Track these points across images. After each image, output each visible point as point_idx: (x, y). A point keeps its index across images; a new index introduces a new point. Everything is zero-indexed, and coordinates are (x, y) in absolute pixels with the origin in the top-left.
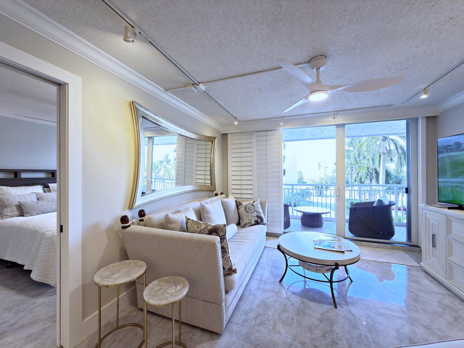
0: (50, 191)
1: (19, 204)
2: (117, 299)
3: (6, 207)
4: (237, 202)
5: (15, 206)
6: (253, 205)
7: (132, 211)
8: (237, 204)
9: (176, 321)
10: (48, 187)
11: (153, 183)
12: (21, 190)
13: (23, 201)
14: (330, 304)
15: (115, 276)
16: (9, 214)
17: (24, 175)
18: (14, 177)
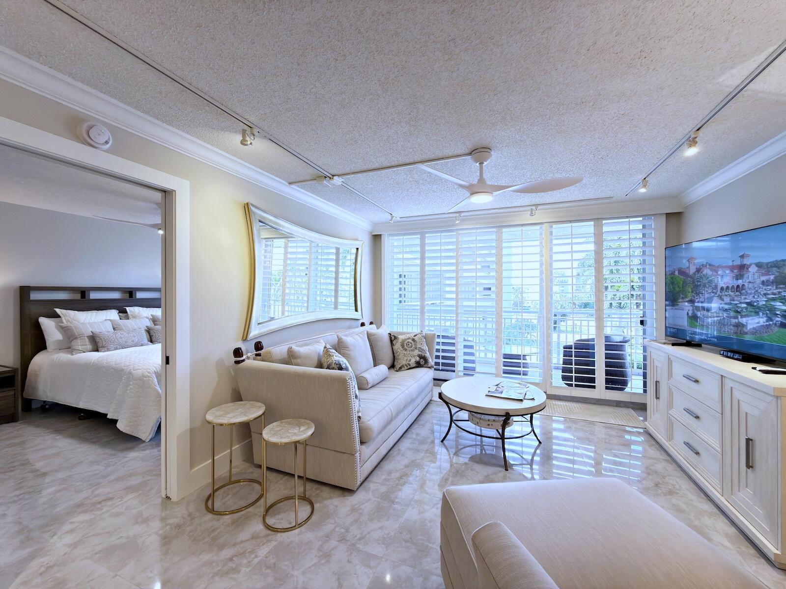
0: (127, 318)
1: (91, 334)
2: (229, 451)
3: (76, 338)
4: (390, 334)
5: (87, 337)
6: (413, 340)
7: (247, 343)
8: (391, 338)
9: (299, 477)
10: (125, 312)
11: (272, 307)
12: (91, 315)
13: (97, 330)
14: (500, 466)
15: (230, 415)
16: (80, 348)
17: (94, 296)
18: (81, 298)
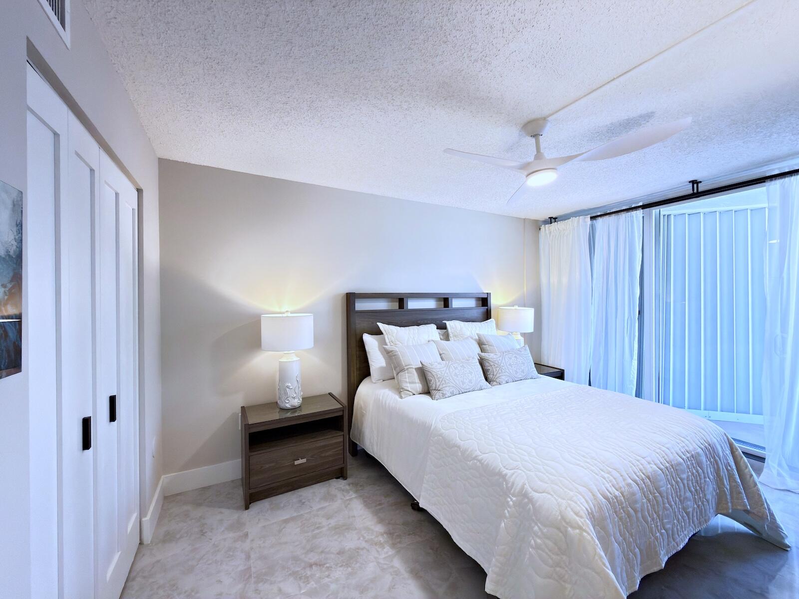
1: (421, 366)
3: (402, 370)
5: (416, 369)
13: (427, 361)
16: (409, 387)
18: (399, 308)
